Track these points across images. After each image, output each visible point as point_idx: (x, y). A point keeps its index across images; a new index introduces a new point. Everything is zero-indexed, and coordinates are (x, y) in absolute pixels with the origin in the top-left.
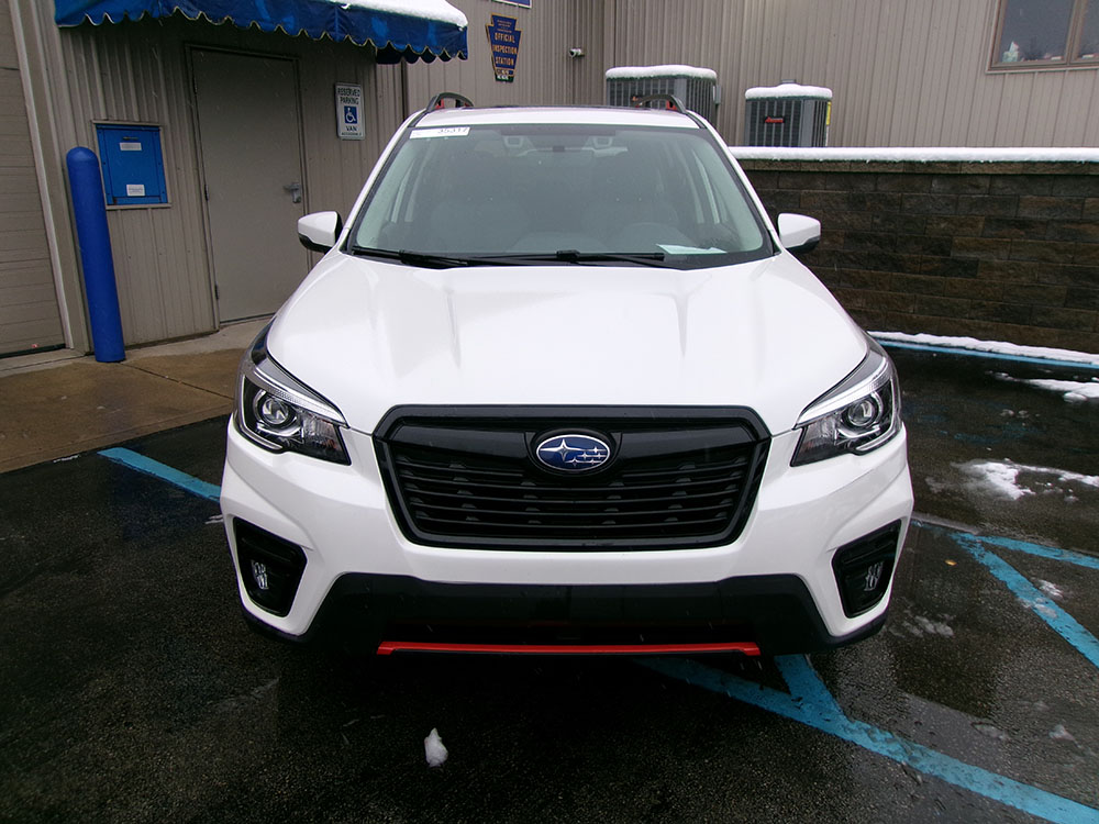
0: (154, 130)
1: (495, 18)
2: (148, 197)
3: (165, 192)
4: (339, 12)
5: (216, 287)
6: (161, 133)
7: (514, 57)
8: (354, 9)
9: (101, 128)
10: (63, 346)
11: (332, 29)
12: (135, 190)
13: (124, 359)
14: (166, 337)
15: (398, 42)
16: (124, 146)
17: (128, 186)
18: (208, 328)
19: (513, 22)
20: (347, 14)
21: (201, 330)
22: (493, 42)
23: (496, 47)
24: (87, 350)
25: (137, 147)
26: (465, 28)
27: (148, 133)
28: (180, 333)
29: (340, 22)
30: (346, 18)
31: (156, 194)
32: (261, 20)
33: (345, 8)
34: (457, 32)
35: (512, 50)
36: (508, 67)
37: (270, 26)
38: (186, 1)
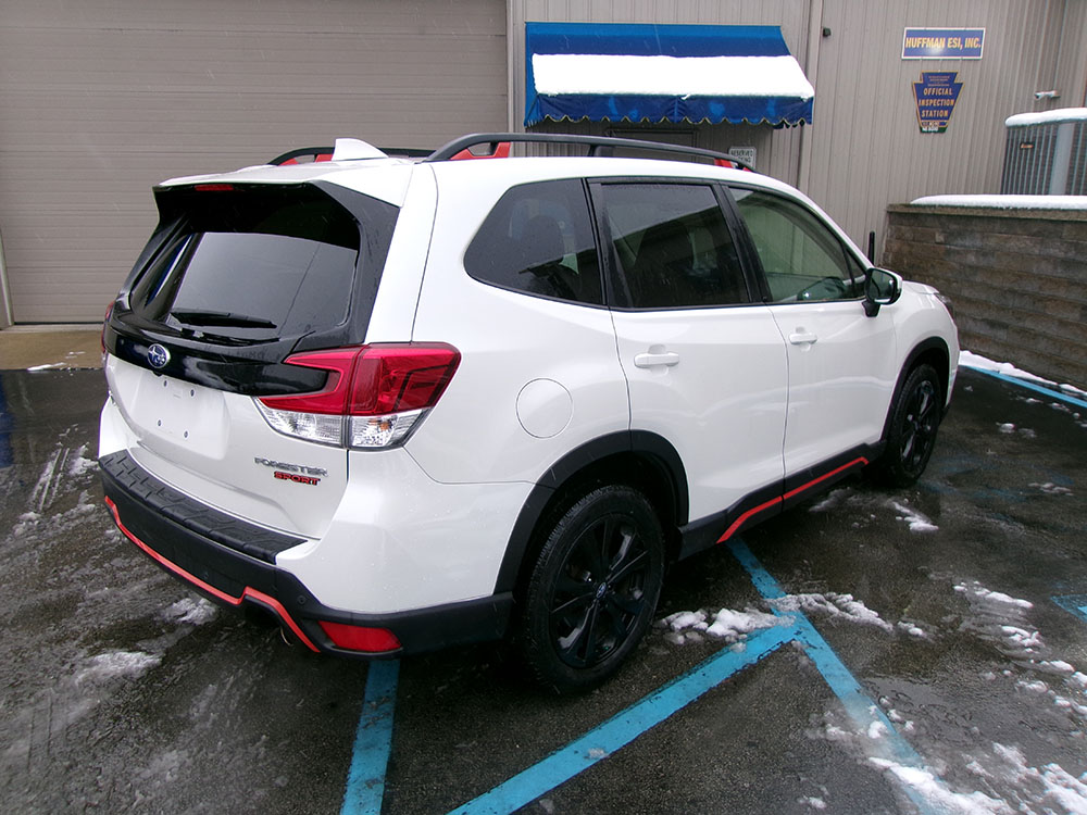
1: (926, 76)
4: (679, 103)
7: (950, 109)
8: (693, 98)
11: (672, 114)
15: (734, 118)
19: (954, 75)
20: (687, 103)
22: (920, 97)
23: (923, 102)
26: (811, 100)
29: (679, 108)
30: (685, 105)
32: (610, 115)
33: (684, 98)
34: (800, 104)
35: (947, 103)
36: (939, 118)
37: (617, 118)
38: (555, 110)
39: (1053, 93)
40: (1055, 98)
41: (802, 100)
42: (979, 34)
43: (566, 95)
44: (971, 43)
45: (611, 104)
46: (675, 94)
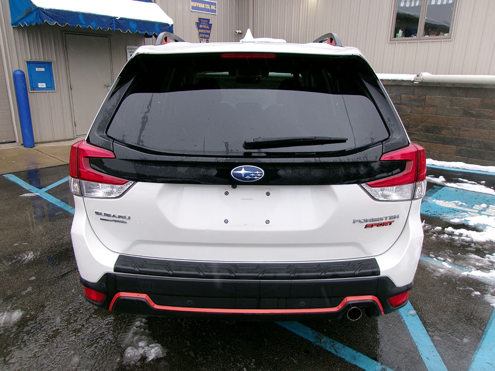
0: (50, 64)
1: (200, 19)
2: (47, 88)
3: (54, 86)
4: (115, 21)
5: (75, 122)
6: (53, 65)
7: (209, 34)
8: (121, 19)
9: (28, 63)
10: (15, 142)
11: (113, 27)
12: (42, 85)
13: (34, 147)
14: (54, 140)
15: (141, 31)
16: (37, 69)
17: (39, 84)
18: (71, 137)
19: (209, 20)
20: (119, 21)
21: (68, 138)
22: (199, 28)
23: (200, 30)
24: (22, 143)
25: (43, 69)
26: (172, 25)
27: (48, 65)
28: (60, 139)
29: (116, 24)
31: (51, 86)
32: (81, 24)
33: (117, 19)
34: (168, 27)
35: (208, 31)
36: (206, 38)
37: (85, 26)
38: (50, 18)
39: (240, 31)
40: (241, 33)
41: (169, 25)
42: (214, 4)
43: (54, 10)
44: (213, 7)
45: (81, 17)
46: (113, 16)
